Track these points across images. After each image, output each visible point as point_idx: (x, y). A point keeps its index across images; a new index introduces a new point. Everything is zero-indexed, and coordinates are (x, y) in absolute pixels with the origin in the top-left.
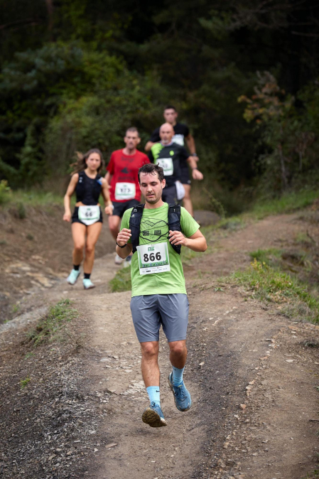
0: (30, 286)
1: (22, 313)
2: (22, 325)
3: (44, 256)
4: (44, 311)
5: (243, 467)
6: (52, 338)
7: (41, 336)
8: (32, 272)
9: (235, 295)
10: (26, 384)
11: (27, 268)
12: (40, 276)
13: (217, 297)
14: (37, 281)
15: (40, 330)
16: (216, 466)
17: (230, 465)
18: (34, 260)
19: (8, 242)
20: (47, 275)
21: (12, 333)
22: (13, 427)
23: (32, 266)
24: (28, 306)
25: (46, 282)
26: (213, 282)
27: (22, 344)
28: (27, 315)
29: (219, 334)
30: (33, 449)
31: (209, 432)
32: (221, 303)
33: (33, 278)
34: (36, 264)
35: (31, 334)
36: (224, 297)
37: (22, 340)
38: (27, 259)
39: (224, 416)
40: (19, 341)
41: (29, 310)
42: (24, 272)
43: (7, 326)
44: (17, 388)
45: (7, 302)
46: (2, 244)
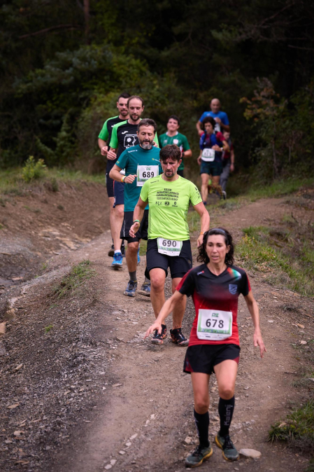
0: (59, 248)
1: (50, 270)
2: (50, 280)
3: (71, 224)
4: (68, 269)
6: (73, 292)
7: (64, 290)
8: (61, 236)
10: (49, 330)
11: (57, 233)
12: (67, 240)
14: (65, 244)
15: (63, 285)
18: (63, 226)
19: (42, 211)
20: (73, 240)
21: (41, 286)
22: (36, 366)
23: (61, 231)
24: (56, 265)
25: (72, 245)
27: (48, 296)
28: (54, 272)
30: (51, 385)
33: (61, 242)
34: (65, 230)
35: (56, 288)
37: (48, 293)
38: (57, 226)
40: (45, 293)
41: (56, 268)
42: (54, 236)
43: (37, 280)
44: (42, 333)
45: (38, 261)
46: (37, 212)
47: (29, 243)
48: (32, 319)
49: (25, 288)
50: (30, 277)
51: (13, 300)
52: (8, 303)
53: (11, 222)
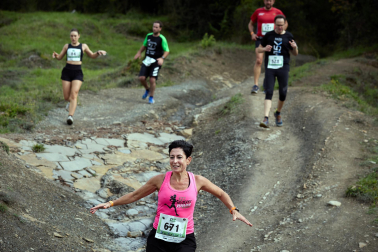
0: (222, 87)
1: (218, 99)
2: (218, 105)
3: (230, 73)
4: (228, 98)
5: (322, 179)
6: (232, 112)
7: (226, 111)
8: (224, 80)
9: (322, 95)
10: (217, 133)
11: (221, 78)
12: (227, 82)
13: (312, 96)
14: (226, 85)
15: (226, 107)
16: (308, 177)
17: (315, 177)
18: (225, 74)
19: (213, 65)
20: (231, 82)
21: (213, 108)
23: (224, 77)
24: (221, 96)
25: (230, 86)
26: (311, 89)
27: (217, 114)
28: (220, 100)
29: (313, 114)
31: (306, 161)
32: (315, 99)
33: (224, 83)
34: (226, 76)
35: (221, 109)
36: (317, 96)
37: (217, 112)
38: (221, 74)
39: (313, 153)
40: (215, 112)
41: (221, 98)
42: (220, 80)
43: (210, 105)
44: (214, 135)
45: (211, 94)
46: (210, 66)
47: (205, 84)
48: (208, 126)
49: (204, 109)
50: (206, 103)
51: (197, 116)
52: (193, 118)
53: (195, 72)
